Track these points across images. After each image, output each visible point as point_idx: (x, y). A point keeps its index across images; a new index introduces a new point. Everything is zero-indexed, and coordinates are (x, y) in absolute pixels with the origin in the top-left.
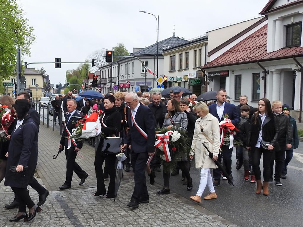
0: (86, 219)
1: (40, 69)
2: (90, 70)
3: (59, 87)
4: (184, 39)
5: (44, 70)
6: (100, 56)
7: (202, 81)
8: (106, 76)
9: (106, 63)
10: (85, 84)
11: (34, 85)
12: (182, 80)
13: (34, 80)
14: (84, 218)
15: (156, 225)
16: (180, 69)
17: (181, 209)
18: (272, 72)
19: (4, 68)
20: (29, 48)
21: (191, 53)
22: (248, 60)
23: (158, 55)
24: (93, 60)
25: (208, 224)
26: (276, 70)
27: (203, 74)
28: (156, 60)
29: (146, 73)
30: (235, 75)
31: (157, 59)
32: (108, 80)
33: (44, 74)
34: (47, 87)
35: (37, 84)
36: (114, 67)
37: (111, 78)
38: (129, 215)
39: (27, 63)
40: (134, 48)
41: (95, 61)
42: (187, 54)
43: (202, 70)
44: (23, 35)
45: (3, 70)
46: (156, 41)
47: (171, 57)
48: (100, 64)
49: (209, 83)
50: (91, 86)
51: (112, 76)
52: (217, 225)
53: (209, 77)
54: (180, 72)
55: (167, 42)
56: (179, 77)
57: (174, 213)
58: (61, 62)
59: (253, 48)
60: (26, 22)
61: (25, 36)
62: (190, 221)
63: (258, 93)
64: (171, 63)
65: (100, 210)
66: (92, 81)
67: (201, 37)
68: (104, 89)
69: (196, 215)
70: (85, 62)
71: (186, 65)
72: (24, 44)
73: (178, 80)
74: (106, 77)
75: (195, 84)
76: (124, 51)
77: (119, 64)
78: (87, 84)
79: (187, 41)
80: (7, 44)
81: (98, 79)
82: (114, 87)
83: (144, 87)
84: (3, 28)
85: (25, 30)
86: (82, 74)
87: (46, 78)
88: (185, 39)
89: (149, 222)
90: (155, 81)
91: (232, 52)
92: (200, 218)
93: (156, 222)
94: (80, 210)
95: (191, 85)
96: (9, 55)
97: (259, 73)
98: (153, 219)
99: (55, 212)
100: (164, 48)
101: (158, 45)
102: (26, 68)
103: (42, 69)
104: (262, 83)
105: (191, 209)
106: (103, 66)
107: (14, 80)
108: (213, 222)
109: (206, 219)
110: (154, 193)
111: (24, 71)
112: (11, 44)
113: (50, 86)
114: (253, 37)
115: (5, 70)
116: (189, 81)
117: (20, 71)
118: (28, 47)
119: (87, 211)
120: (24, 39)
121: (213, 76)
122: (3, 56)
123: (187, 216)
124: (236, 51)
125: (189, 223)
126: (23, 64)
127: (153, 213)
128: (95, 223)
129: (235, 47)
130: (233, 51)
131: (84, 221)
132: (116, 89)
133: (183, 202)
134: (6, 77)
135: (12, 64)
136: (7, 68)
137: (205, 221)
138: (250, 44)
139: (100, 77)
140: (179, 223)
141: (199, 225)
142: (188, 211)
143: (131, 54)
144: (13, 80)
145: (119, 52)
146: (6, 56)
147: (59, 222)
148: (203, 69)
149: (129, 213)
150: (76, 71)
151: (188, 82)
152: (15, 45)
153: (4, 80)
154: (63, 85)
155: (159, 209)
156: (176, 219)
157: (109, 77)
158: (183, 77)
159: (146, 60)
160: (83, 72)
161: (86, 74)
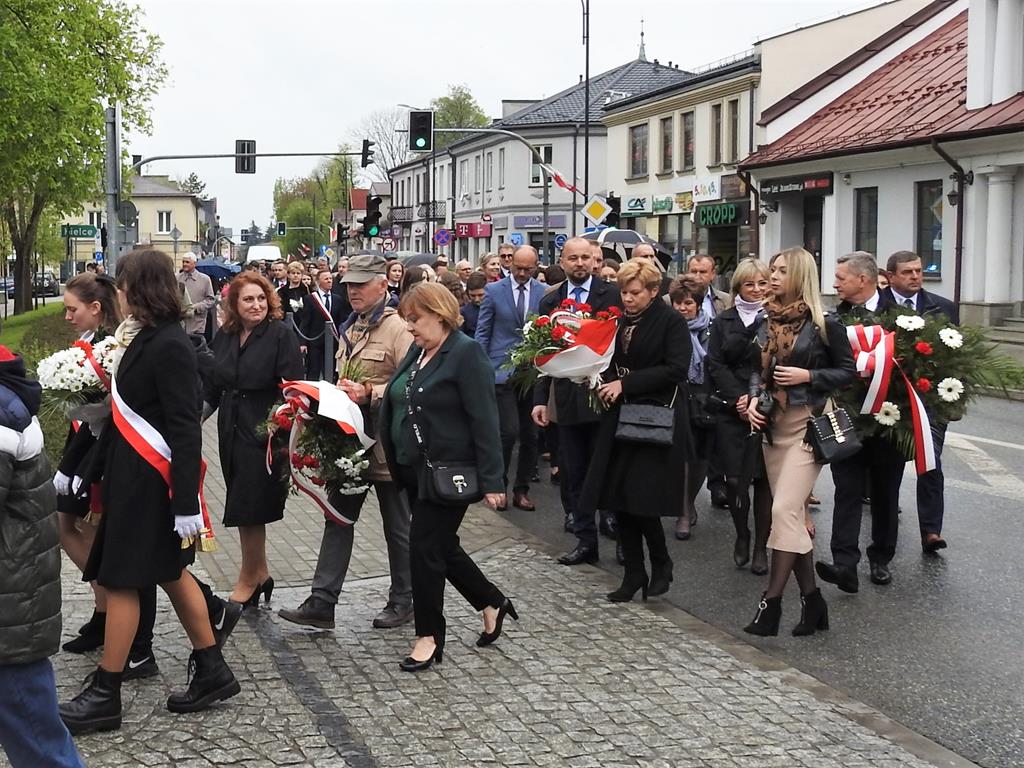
0: (348, 687)
1: (184, 177)
2: (354, 180)
3: (251, 237)
4: (677, 66)
5: (198, 181)
6: (388, 130)
7: (741, 212)
8: (411, 197)
9: (408, 154)
10: (340, 226)
11: (165, 232)
12: (670, 210)
13: (164, 215)
14: (341, 680)
15: (590, 704)
16: (666, 172)
17: (672, 651)
18: (985, 177)
19: (62, 174)
20: (146, 106)
21: (703, 115)
22: (900, 138)
23: (587, 125)
24: (366, 144)
25: (766, 701)
26: (999, 170)
27: (743, 186)
28: (581, 141)
29: (546, 187)
30: (857, 189)
31: (584, 138)
32: (416, 210)
33: (198, 196)
34: (211, 237)
35: (175, 230)
36: (438, 169)
37: (426, 204)
38: (493, 672)
39: (142, 159)
40: (504, 101)
41: (370, 148)
42: (689, 117)
43: (739, 174)
44: (127, 63)
45: (59, 184)
46: (581, 76)
47: (632, 129)
48: (388, 157)
49: (764, 217)
50: (359, 232)
51: (431, 199)
52: (797, 704)
53: (764, 196)
54: (666, 183)
55: (620, 79)
56: (660, 200)
57: (648, 663)
58: (257, 153)
59: (918, 95)
60: (137, 20)
61: (132, 67)
62: (702, 690)
63: (936, 248)
64: (634, 151)
65: (393, 655)
66: (362, 215)
67: (737, 59)
68: (402, 241)
69: (725, 669)
70: (338, 152)
71: (686, 157)
72: (130, 92)
73: (656, 210)
74: (409, 202)
75: (716, 221)
76: (469, 113)
77: (454, 158)
78: (344, 225)
79: (686, 73)
80: (74, 95)
81: (384, 208)
82: (439, 237)
83: (541, 234)
84: (59, 38)
85: (133, 45)
86: (328, 191)
87: (206, 206)
88: (679, 68)
89: (563, 695)
90: (577, 213)
91: (844, 109)
92: (738, 682)
93: (587, 694)
94: (327, 654)
95: (703, 223)
96: (81, 133)
97: (940, 182)
98: (577, 683)
99: (240, 661)
100: (608, 101)
101: (587, 90)
102: (139, 173)
103: (193, 179)
104: (949, 214)
105: (707, 649)
106: (398, 163)
107: (99, 214)
108: (784, 694)
109: (757, 682)
110: (579, 597)
111: (129, 184)
112: (87, 94)
113: (219, 235)
114: (919, 57)
115: (69, 182)
116: (694, 210)
117: (116, 186)
118: (144, 103)
119: (350, 657)
120: (131, 78)
121: (780, 194)
122: (59, 134)
123: (695, 674)
124: (856, 107)
125: (700, 697)
126: (129, 161)
127: (575, 664)
128: (377, 699)
129: (856, 91)
130: (848, 106)
131: (340, 690)
132: (443, 242)
133: (680, 627)
134: (74, 206)
135: (89, 163)
136: (72, 176)
137: (757, 691)
138: (906, 80)
139: (390, 201)
140: (666, 698)
141: (734, 704)
142: (698, 656)
143: (495, 120)
144: (95, 215)
145: (452, 114)
146: (71, 134)
147: (256, 697)
148: (742, 168)
149: (493, 665)
150: (307, 181)
151: (692, 214)
152: (100, 97)
153: (63, 218)
154: (263, 231)
155: (597, 651)
156: (655, 684)
157: (421, 201)
158: (674, 198)
159: (547, 141)
160: (333, 184)
161: (340, 193)
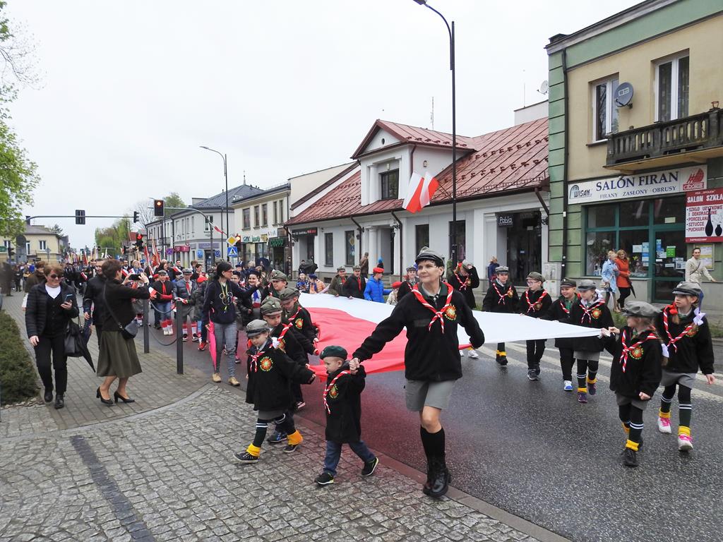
1: (52, 226)
2: (131, 229)
3: (85, 252)
4: (259, 187)
5: (59, 228)
6: (144, 208)
8: (155, 236)
9: (154, 218)
10: (125, 247)
11: (43, 250)
12: (259, 241)
13: (43, 242)
16: (257, 226)
18: (368, 230)
21: (270, 205)
24: (135, 213)
26: (372, 227)
27: (285, 232)
28: (225, 215)
29: (211, 232)
31: (226, 213)
32: (158, 241)
33: (59, 234)
34: (65, 251)
35: (48, 249)
36: (166, 225)
37: (162, 238)
40: (193, 198)
41: (137, 215)
42: (265, 206)
43: (284, 228)
46: (224, 189)
47: (244, 210)
48: (145, 219)
54: (257, 230)
56: (255, 237)
58: (86, 216)
59: (345, 200)
64: (245, 219)
66: (134, 242)
71: (264, 220)
73: (254, 242)
76: (178, 202)
77: (173, 220)
79: (262, 190)
81: (144, 239)
82: (168, 252)
83: (210, 250)
86: (119, 233)
87: (64, 240)
90: (224, 242)
100: (235, 199)
101: (227, 195)
102: (29, 224)
103: (56, 227)
106: (149, 222)
113: (70, 251)
114: (344, 187)
116: (268, 242)
121: (299, 235)
124: (324, 204)
129: (323, 199)
130: (321, 204)
143: (190, 206)
145: (171, 203)
148: (285, 225)
150: (110, 229)
157: (160, 237)
158: (260, 236)
159: (211, 214)
160: (121, 230)
161: (125, 234)
